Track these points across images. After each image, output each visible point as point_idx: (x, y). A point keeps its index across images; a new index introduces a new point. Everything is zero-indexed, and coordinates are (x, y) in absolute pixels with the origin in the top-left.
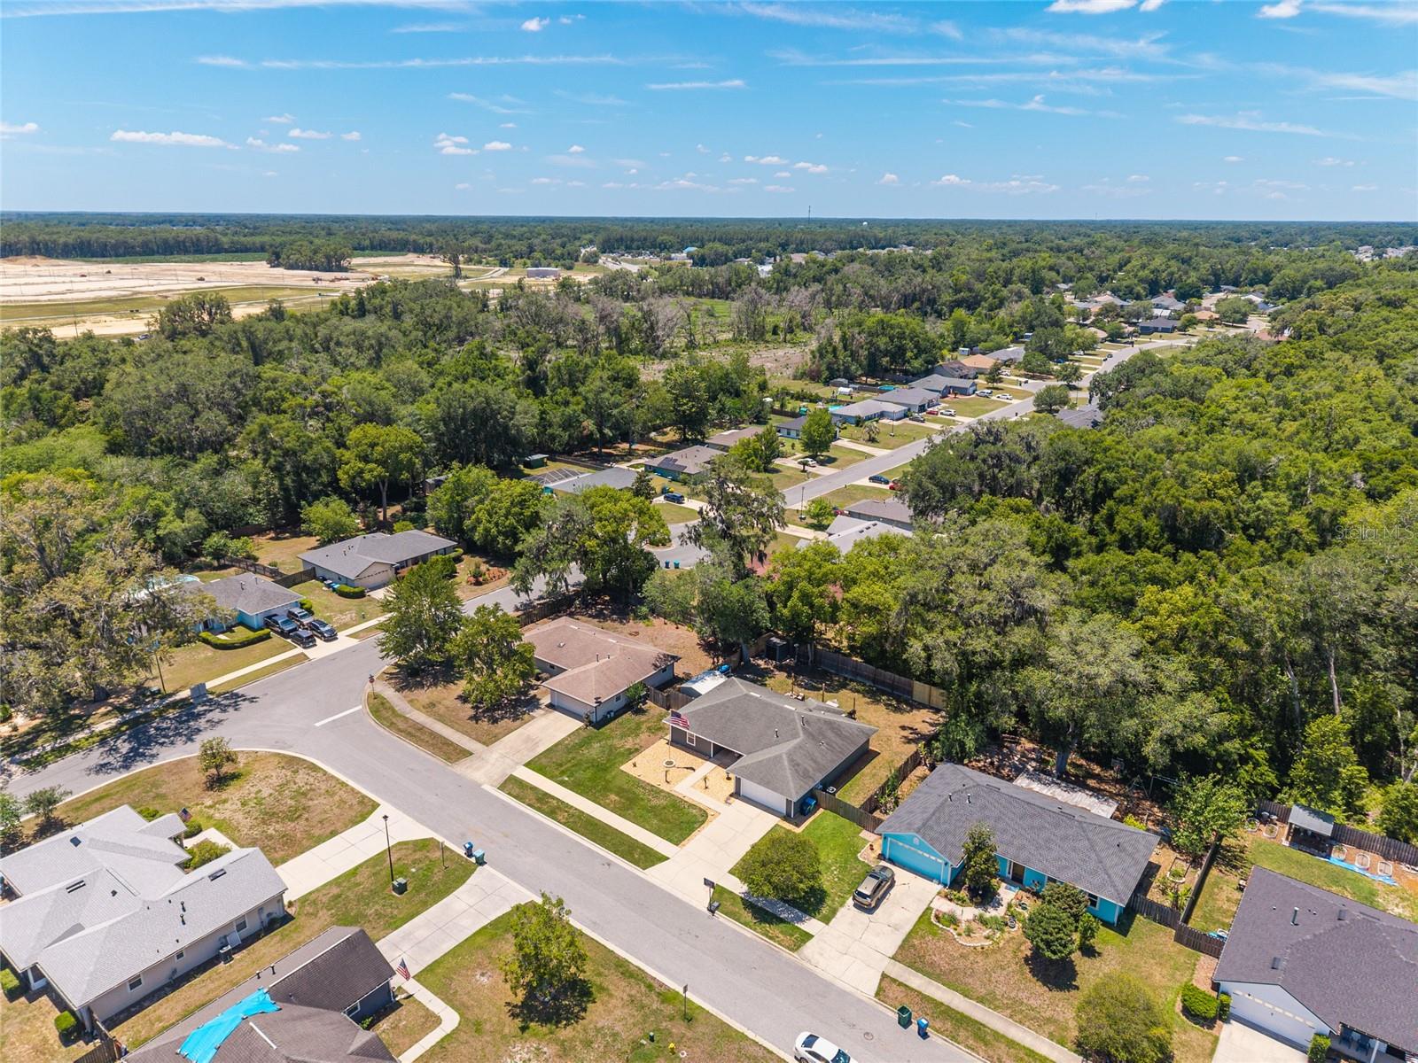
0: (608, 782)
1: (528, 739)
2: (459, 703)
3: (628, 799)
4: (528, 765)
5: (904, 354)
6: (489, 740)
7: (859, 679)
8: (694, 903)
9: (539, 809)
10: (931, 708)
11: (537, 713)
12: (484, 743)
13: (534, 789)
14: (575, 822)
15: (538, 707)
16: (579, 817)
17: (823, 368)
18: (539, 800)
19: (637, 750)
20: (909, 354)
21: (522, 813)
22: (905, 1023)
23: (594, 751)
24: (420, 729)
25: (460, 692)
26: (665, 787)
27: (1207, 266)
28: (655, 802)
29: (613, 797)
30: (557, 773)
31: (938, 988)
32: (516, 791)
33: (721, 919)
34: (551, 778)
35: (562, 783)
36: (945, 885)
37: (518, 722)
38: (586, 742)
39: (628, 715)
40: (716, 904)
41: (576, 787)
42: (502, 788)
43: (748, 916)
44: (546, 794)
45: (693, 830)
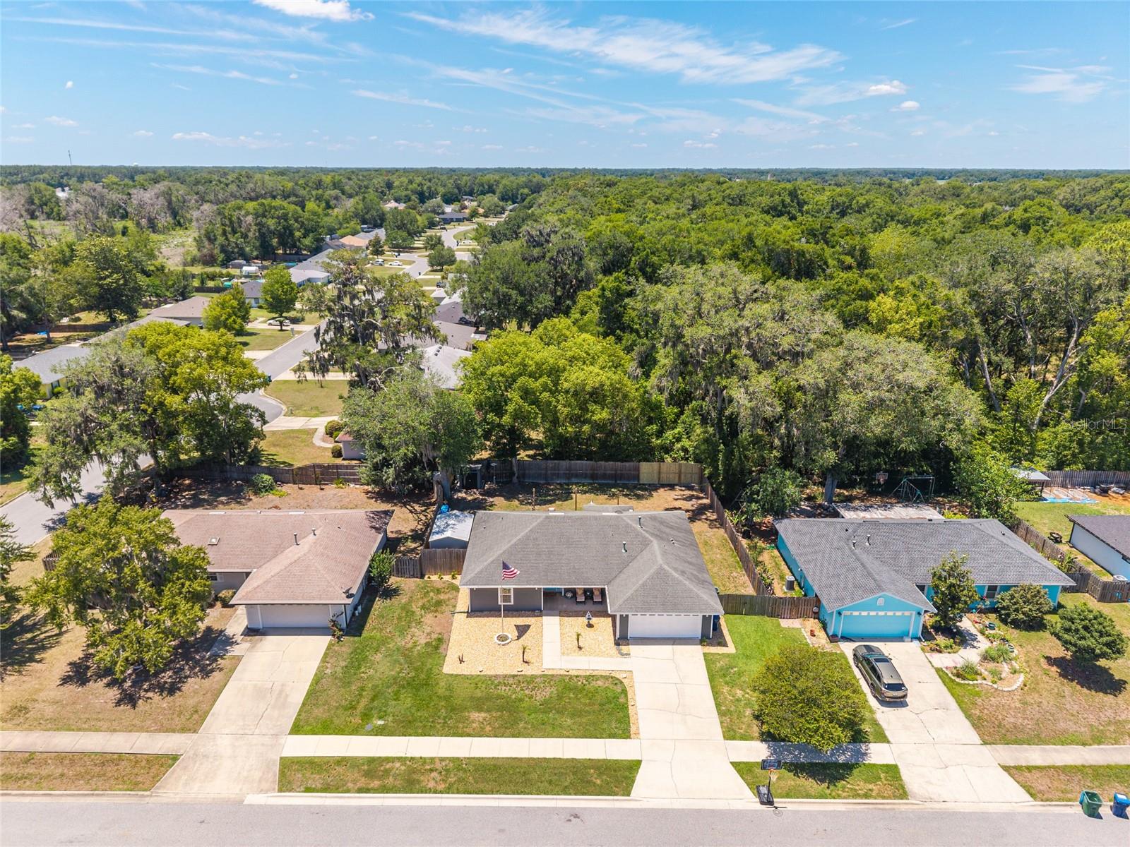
0: (447, 698)
1: (260, 693)
2: (72, 689)
3: (501, 709)
4: (297, 729)
5: (292, 234)
6: (193, 721)
7: (574, 480)
8: (738, 805)
9: (384, 789)
10: (663, 486)
11: (235, 651)
12: (184, 730)
13: (341, 761)
14: (460, 780)
15: (229, 641)
16: (459, 768)
17: (216, 251)
18: (369, 774)
19: (440, 640)
20: (297, 234)
21: (360, 810)
22: (1093, 812)
23: (381, 667)
24: (27, 761)
25: (62, 668)
26: (529, 671)
27: (452, 181)
28: (540, 696)
29: (476, 716)
30: (358, 720)
31: (1056, 751)
32: (316, 779)
33: (790, 807)
34: (355, 731)
35: (380, 732)
36: (919, 639)
37: (216, 675)
38: (358, 661)
39: (379, 604)
40: (764, 790)
41: (406, 726)
42: (285, 784)
43: (809, 784)
44: (371, 760)
45: (624, 708)
